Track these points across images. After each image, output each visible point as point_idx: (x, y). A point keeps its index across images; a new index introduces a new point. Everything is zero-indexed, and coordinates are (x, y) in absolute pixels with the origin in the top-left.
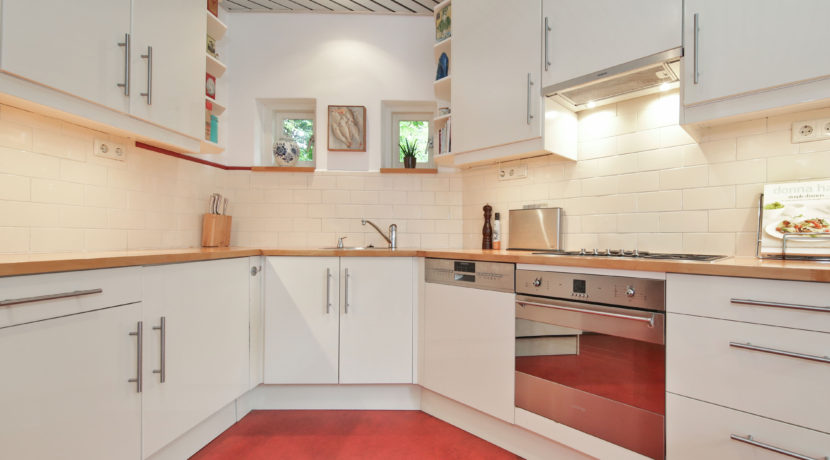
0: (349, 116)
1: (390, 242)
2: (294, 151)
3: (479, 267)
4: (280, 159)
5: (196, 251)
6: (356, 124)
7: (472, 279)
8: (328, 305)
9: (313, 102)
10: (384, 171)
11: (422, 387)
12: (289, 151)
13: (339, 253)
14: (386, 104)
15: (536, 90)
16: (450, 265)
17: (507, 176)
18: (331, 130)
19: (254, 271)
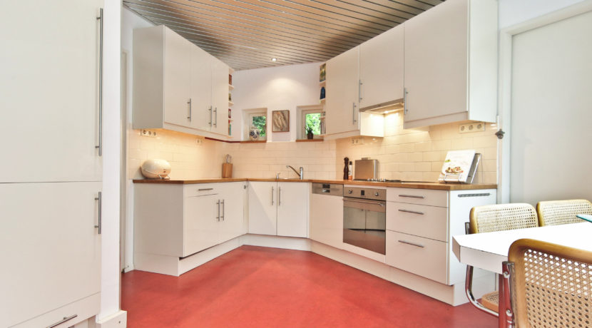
0: (281, 115)
1: (300, 175)
2: (258, 133)
3: (332, 186)
4: (252, 137)
5: (221, 178)
6: (285, 119)
7: (328, 191)
8: (273, 202)
9: (266, 109)
10: (297, 141)
11: (312, 240)
12: (256, 133)
13: (277, 180)
14: (299, 107)
15: (357, 109)
16: (321, 185)
17: (355, 143)
18: (274, 123)
19: (245, 187)
